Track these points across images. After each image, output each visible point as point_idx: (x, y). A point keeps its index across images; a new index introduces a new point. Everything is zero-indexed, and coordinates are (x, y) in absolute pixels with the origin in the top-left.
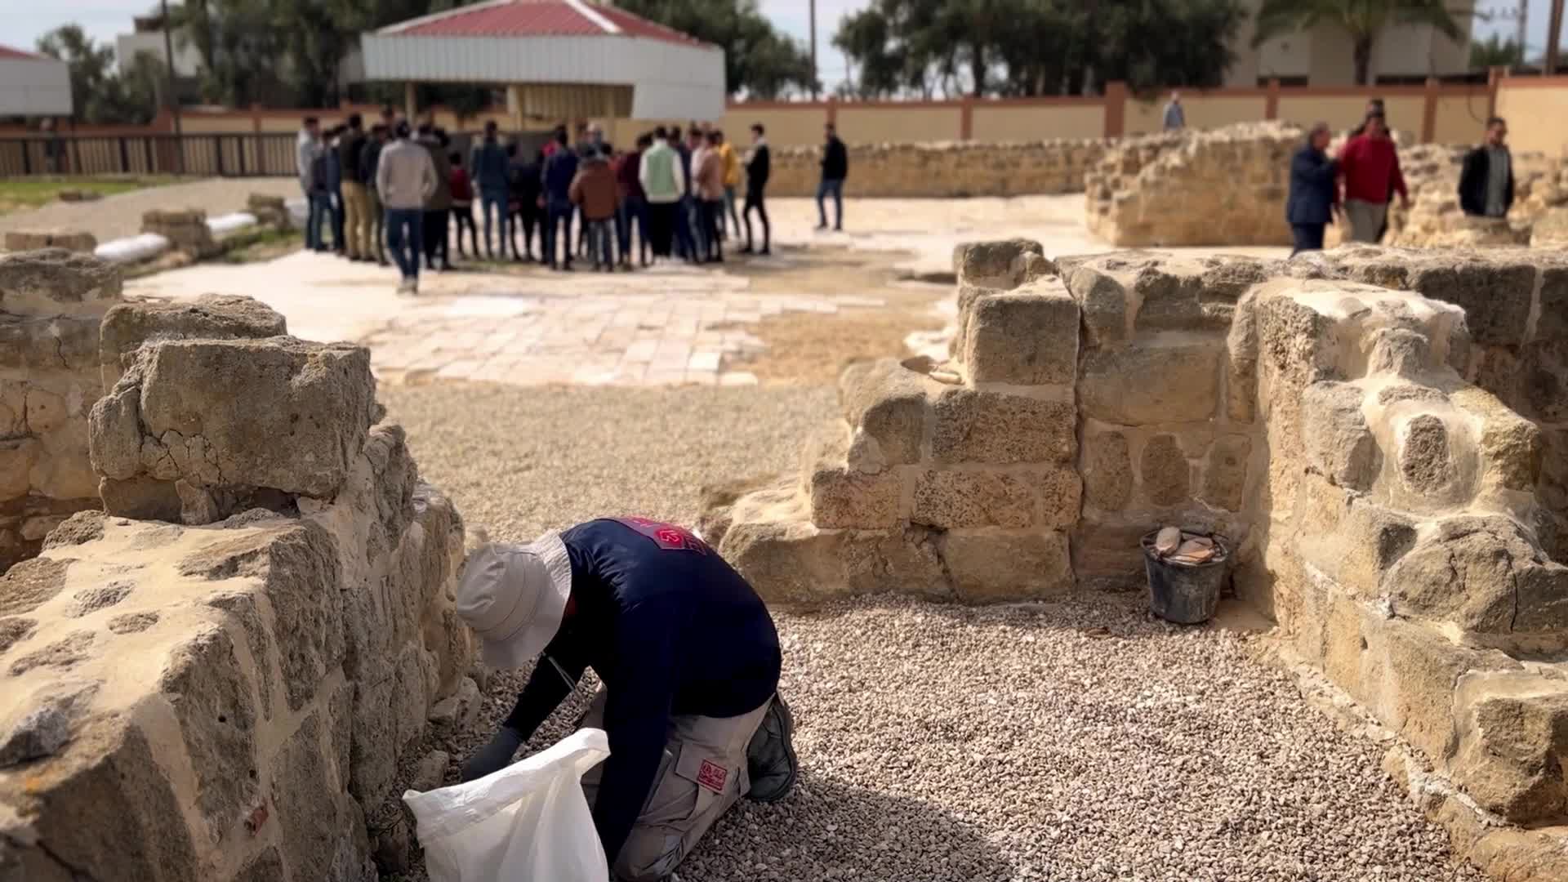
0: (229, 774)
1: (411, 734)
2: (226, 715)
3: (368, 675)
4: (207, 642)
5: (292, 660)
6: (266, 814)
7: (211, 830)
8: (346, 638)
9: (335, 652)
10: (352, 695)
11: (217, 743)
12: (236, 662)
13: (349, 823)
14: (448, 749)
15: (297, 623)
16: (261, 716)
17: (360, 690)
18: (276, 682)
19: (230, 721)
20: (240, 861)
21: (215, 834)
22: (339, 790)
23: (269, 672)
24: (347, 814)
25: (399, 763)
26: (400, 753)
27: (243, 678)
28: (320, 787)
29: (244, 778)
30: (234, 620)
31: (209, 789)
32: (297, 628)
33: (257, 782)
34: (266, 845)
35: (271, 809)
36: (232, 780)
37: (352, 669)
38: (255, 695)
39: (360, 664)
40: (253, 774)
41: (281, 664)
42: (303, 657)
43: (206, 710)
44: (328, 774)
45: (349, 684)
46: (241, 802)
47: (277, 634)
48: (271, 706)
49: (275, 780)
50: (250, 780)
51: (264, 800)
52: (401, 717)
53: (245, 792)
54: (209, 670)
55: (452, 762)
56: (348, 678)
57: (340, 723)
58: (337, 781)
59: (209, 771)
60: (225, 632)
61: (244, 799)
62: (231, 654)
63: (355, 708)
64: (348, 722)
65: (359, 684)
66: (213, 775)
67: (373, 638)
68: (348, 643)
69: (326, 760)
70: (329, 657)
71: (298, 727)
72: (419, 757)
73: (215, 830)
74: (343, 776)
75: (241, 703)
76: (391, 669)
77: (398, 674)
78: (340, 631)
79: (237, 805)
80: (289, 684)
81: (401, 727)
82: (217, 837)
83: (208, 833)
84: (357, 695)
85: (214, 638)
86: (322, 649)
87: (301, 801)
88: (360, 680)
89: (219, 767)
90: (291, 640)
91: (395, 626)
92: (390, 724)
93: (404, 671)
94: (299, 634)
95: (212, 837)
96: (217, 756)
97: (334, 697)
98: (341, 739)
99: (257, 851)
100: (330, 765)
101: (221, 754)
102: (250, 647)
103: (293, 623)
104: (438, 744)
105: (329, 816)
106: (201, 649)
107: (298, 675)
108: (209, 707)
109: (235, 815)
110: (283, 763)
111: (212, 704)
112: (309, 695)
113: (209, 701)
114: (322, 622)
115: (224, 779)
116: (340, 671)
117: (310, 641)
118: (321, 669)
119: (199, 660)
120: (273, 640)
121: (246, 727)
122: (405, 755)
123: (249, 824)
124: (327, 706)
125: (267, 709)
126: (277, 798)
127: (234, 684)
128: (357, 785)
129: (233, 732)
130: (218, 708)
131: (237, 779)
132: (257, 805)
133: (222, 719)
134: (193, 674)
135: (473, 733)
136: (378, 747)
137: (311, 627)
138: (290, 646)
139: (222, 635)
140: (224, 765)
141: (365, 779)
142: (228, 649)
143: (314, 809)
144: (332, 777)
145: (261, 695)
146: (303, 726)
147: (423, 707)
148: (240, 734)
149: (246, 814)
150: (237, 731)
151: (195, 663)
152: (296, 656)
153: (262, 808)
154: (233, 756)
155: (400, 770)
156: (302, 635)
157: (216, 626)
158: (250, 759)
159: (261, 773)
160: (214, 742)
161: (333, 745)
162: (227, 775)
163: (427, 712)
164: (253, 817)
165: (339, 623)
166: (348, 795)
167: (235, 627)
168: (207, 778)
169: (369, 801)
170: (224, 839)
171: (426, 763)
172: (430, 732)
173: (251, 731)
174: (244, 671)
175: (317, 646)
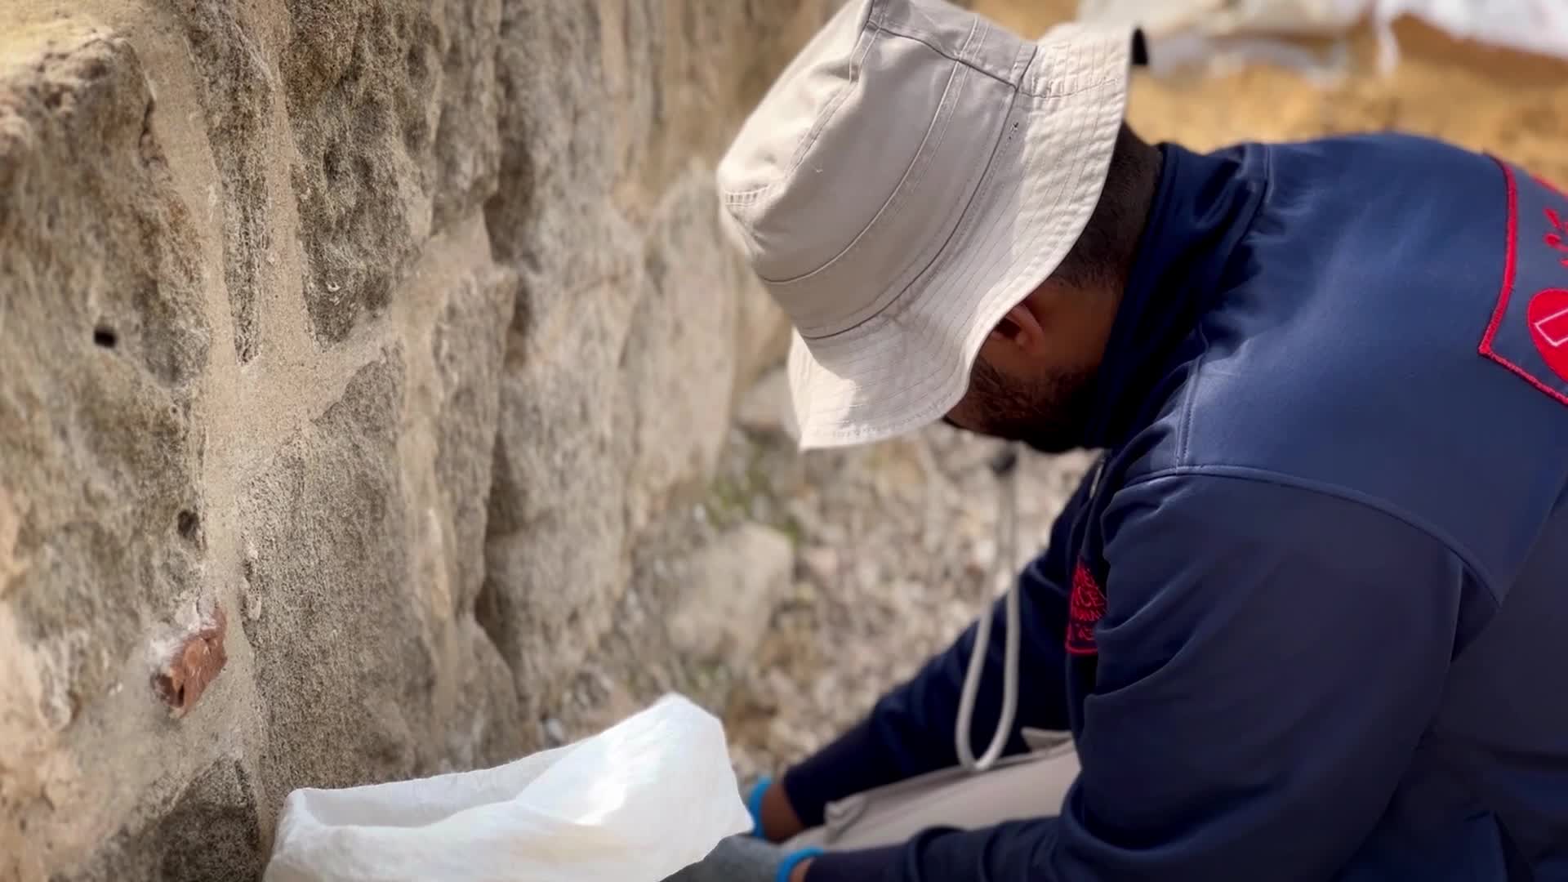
0: (114, 517)
1: (677, 467)
2: (116, 325)
3: (561, 261)
4: (74, 82)
5: (331, 172)
6: (219, 659)
7: (48, 691)
8: (503, 124)
9: (466, 167)
10: (508, 312)
11: (86, 411)
12: (159, 159)
13: (470, 716)
14: (792, 528)
15: (356, 53)
16: (223, 348)
17: (535, 293)
18: (279, 239)
19: (130, 345)
20: (128, 792)
21: (60, 702)
22: (445, 613)
23: (259, 202)
24: (467, 689)
25: (636, 554)
26: (640, 519)
27: (179, 212)
28: (391, 588)
29: (162, 538)
30: (160, 20)
31: (49, 551)
32: (353, 74)
33: (200, 547)
34: (215, 753)
35: (236, 643)
36: (124, 534)
37: (512, 233)
38: (211, 273)
39: (539, 215)
40: (188, 523)
41: (296, 182)
42: (364, 168)
43: (57, 299)
44: (417, 557)
45: (500, 275)
46: (145, 612)
47: (295, 86)
48: (257, 312)
49: (253, 553)
50: (175, 543)
51: (219, 614)
52: (652, 405)
53: (160, 578)
54: (74, 174)
55: (801, 571)
56: (501, 252)
57: (464, 396)
58: (443, 581)
59: (51, 501)
60: (131, 57)
61: (154, 601)
62: (146, 130)
63: (515, 358)
64: (490, 399)
65: (533, 279)
66: (64, 514)
67: (586, 133)
68: (508, 142)
69: (411, 508)
70: (446, 183)
71: (337, 393)
72: (698, 541)
73: (60, 690)
74: (461, 572)
75: (166, 294)
76: (633, 246)
77: (655, 265)
78: (486, 98)
79: (134, 616)
80: (318, 252)
81: (649, 436)
82: (65, 714)
83: (36, 691)
84: (522, 317)
85: (97, 69)
86: (427, 153)
87: (331, 632)
88: (536, 266)
89: (86, 489)
90: (331, 109)
91: (658, 105)
92: (616, 421)
93: (672, 256)
94: (359, 90)
95: (48, 708)
96: (82, 455)
97: (452, 312)
98: (467, 451)
99: (182, 771)
100: (423, 530)
101: (95, 446)
102: (208, 114)
103: (342, 52)
104: (760, 506)
105: (411, 690)
106: (54, 100)
107: (348, 225)
108: (65, 292)
109: (124, 648)
110: (283, 500)
111: (75, 285)
112: (375, 296)
113: (67, 272)
114: (432, 61)
115: (98, 531)
116: (476, 230)
117: (393, 119)
118: (419, 218)
119: (44, 135)
120: (279, 101)
121: (173, 373)
122: (656, 529)
123: (165, 680)
124: (427, 338)
125: (244, 322)
126: (255, 612)
127: (149, 231)
128: (503, 602)
129: (137, 383)
130: (92, 301)
131: (137, 533)
132: (195, 626)
133: (105, 338)
134: (22, 179)
135: (873, 489)
136: (577, 488)
137: (398, 74)
138: (329, 128)
139: (121, 67)
140: (100, 484)
141: (528, 587)
142: (137, 113)
143: (367, 659)
144: (429, 568)
145: (230, 275)
146: (353, 392)
147: (722, 384)
148: (157, 395)
149: (160, 650)
150: (148, 378)
151: (30, 139)
152: (345, 164)
153: (209, 637)
154: (132, 459)
155: (638, 573)
156: (370, 100)
157: (104, 32)
158: (183, 479)
159: (211, 526)
160: (75, 407)
161: (438, 464)
162: (108, 520)
163: (735, 400)
164: (178, 662)
165: (485, 72)
166: (474, 631)
167: (158, 44)
168: (44, 521)
169: (537, 659)
170: (84, 717)
171: (718, 559)
172: (739, 465)
173: (190, 388)
174: (183, 190)
175: (413, 136)
